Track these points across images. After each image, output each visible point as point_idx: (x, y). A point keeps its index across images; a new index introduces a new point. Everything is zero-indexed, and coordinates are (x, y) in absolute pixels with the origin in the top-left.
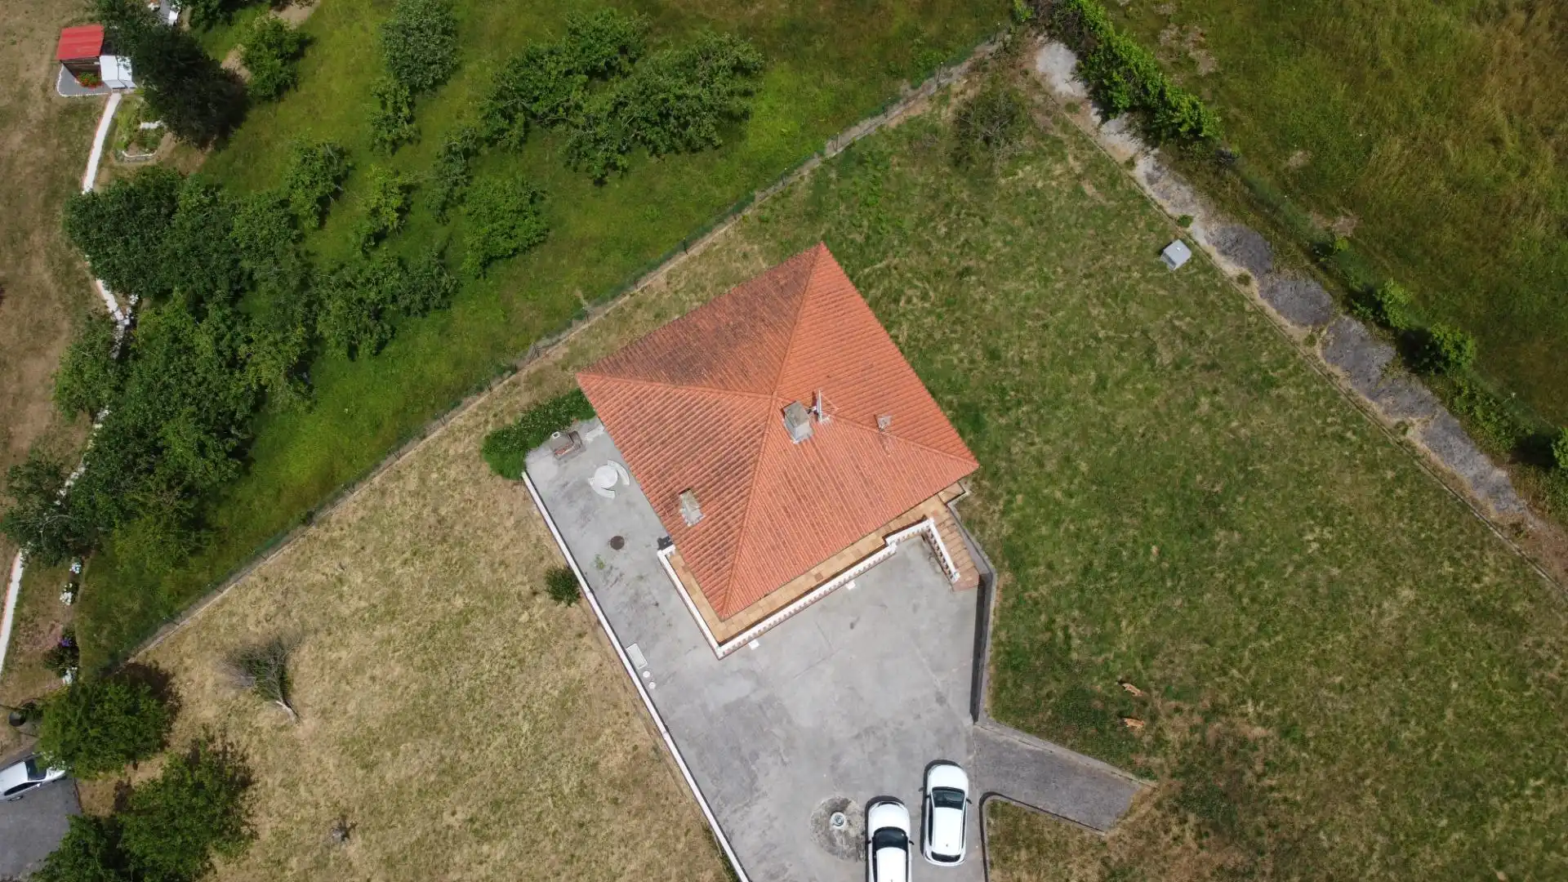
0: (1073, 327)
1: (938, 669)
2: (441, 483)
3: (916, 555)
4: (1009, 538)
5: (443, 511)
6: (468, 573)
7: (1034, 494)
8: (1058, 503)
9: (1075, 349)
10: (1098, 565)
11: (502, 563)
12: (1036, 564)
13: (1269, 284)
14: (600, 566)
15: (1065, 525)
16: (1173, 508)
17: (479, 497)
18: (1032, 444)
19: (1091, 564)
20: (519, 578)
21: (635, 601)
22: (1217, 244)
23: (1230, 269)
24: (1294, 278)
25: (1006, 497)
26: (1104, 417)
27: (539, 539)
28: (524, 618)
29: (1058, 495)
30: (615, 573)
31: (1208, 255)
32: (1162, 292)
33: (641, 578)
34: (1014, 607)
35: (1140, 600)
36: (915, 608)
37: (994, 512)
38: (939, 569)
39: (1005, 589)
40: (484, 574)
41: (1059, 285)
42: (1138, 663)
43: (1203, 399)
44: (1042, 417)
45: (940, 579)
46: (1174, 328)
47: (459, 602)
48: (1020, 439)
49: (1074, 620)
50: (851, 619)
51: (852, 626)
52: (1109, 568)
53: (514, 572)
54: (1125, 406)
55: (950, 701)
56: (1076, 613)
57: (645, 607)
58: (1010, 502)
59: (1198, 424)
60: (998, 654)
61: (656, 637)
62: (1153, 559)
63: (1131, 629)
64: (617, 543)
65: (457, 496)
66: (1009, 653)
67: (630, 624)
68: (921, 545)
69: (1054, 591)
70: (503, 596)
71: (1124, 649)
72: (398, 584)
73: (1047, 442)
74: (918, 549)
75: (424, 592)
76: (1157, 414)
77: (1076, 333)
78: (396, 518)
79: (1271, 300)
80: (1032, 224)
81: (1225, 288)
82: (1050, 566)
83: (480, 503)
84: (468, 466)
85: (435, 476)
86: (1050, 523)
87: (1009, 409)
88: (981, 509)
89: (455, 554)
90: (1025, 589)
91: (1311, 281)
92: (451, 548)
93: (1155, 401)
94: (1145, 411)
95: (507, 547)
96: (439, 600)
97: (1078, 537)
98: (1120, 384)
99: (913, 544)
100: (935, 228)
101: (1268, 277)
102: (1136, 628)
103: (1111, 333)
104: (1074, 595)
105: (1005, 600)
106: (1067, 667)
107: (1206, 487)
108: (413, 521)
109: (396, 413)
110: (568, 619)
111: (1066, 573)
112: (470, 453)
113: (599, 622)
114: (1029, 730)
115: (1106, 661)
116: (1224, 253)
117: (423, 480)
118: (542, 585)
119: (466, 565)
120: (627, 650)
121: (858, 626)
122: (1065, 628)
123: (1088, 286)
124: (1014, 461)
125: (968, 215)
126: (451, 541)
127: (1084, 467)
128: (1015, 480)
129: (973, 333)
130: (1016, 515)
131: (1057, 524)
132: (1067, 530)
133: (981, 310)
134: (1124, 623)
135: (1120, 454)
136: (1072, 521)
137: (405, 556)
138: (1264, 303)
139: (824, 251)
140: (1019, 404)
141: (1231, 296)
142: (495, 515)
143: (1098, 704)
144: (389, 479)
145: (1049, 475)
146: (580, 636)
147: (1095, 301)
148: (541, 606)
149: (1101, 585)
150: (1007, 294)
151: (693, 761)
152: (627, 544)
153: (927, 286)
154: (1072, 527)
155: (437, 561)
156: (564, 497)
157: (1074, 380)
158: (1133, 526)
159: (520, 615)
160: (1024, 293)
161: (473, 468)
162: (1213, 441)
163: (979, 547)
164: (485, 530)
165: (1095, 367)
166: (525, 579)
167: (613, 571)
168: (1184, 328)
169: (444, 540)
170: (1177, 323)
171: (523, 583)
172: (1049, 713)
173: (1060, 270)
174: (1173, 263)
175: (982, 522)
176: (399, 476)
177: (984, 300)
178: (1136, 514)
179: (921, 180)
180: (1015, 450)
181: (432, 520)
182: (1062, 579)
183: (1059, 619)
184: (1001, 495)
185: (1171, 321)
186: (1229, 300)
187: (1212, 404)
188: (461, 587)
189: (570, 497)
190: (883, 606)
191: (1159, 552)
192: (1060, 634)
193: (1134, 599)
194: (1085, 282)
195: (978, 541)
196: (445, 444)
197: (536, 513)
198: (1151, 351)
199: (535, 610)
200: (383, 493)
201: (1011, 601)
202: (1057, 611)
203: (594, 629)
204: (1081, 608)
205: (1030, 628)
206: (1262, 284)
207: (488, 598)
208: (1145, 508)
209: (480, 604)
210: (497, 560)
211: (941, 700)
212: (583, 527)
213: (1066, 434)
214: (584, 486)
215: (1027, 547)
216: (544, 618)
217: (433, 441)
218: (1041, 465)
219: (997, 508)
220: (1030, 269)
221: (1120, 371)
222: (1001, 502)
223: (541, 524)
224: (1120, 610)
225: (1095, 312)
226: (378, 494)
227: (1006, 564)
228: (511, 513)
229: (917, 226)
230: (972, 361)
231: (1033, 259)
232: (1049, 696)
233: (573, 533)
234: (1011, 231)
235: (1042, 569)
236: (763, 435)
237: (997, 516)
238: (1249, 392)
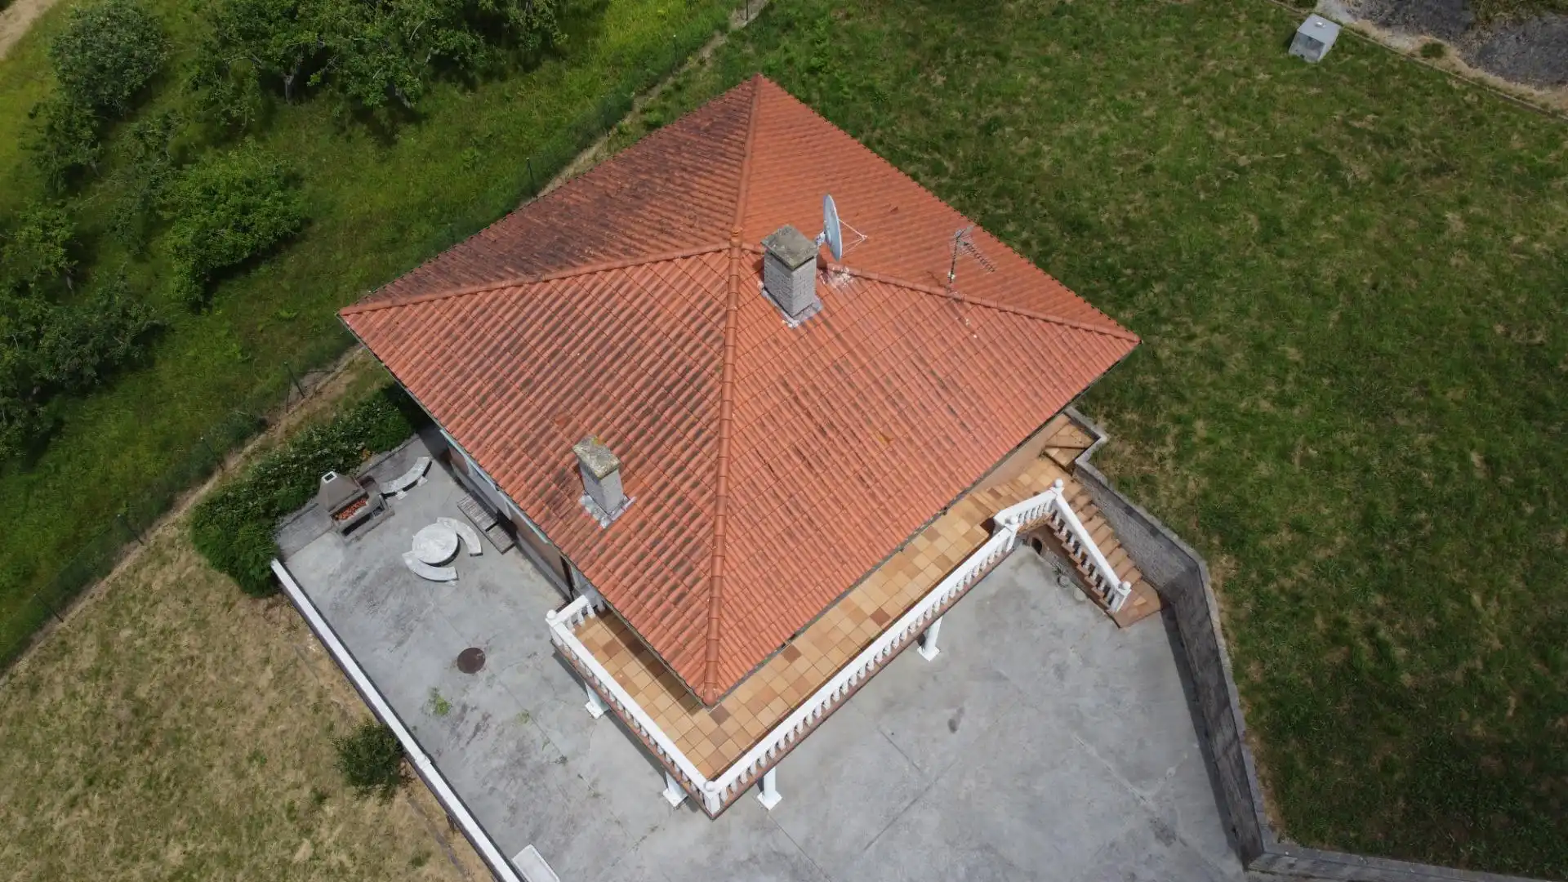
0: (1192, 160)
1: (1140, 774)
2: (139, 642)
3: (1032, 578)
4: (1205, 496)
5: (142, 692)
6: (191, 792)
7: (1221, 414)
8: (1270, 420)
9: (1207, 191)
10: (1388, 510)
11: (255, 756)
12: (1269, 530)
13: (1477, 45)
14: (442, 708)
15: (1298, 452)
16: (1479, 385)
17: (206, 647)
18: (1191, 337)
19: (1373, 505)
20: (290, 777)
21: (520, 763)
22: (1369, 15)
23: (1405, 43)
24: (1518, 21)
25: (1175, 430)
26: (1296, 273)
27: (321, 695)
28: (304, 851)
29: (1265, 405)
30: (474, 717)
31: (1363, 33)
32: (1314, 91)
33: (526, 715)
34: (1257, 616)
35: (1487, 550)
36: (1061, 671)
37: (1162, 458)
38: (1080, 595)
39: (1227, 587)
40: (222, 785)
41: (1150, 112)
42: (1536, 666)
43: (1449, 215)
44: (1190, 296)
45: (1089, 610)
46: (1353, 132)
47: (174, 855)
48: (1169, 335)
49: (1380, 613)
50: (950, 713)
51: (953, 727)
52: (1406, 507)
53: (278, 768)
54: (1325, 251)
55: (1181, 831)
56: (1378, 600)
57: (541, 770)
58: (1184, 435)
59: (1457, 252)
60: (1258, 709)
61: (571, 825)
62: (1479, 475)
63: (1493, 604)
64: (471, 661)
65: (168, 657)
66: (1278, 704)
67: (513, 809)
68: (1037, 562)
69: (1320, 571)
70: (256, 823)
71: (1496, 644)
72: (60, 848)
73: (1214, 330)
74: (1035, 570)
75: (107, 850)
76: (1384, 253)
77: (1202, 169)
78: (57, 725)
79: (1489, 66)
80: (1076, 48)
81: (1407, 66)
82: (1297, 527)
83: (210, 658)
84: (187, 602)
85: (126, 633)
86: (1271, 455)
87: (1131, 295)
88: (1136, 459)
89: (165, 765)
90: (1267, 578)
91: (1549, 16)
92: (160, 753)
93: (1371, 234)
94: (1361, 252)
95: (263, 724)
96: (136, 859)
97: (1330, 467)
98: (1303, 221)
99: (1021, 563)
100: (927, 79)
101: (1472, 35)
102: (1501, 602)
103: (1258, 157)
104: (1362, 570)
105: (1237, 604)
106: (1400, 702)
107: (1517, 338)
108: (87, 724)
109: (62, 547)
110: (390, 834)
111: (1332, 533)
112: (189, 578)
113: (454, 823)
114: (1372, 850)
115: (1470, 674)
116: (1386, 24)
117: (105, 646)
118: (334, 780)
119: (186, 778)
120: (514, 861)
121: (963, 724)
122: (1371, 632)
123: (1191, 107)
124: (1169, 370)
125: (974, 54)
126: (157, 740)
127: (1293, 354)
128: (1181, 399)
129: (1033, 201)
130: (1203, 455)
131: (1284, 454)
132: (1306, 460)
133: (1038, 168)
134: (1476, 599)
135: (1346, 320)
136: (1310, 441)
137: (73, 791)
138: (1479, 73)
139: (766, 83)
140: (1146, 284)
141: (1422, 77)
142: (237, 672)
143: (1490, 762)
144: (44, 661)
145: (1240, 378)
146: (418, 862)
147: (1212, 121)
148: (335, 821)
149: (1404, 541)
150: (1070, 140)
152: (490, 660)
153: (937, 156)
154: (1313, 452)
155: (134, 781)
156: (359, 599)
157: (1223, 231)
158: (1420, 429)
159: (294, 850)
160: (1096, 135)
161: (196, 602)
162: (1496, 270)
163: (1157, 523)
164: (219, 705)
165: (1252, 208)
166: (301, 775)
167: (469, 716)
168: (1371, 128)
169: (146, 741)
170: (1357, 124)
171: (298, 786)
172: (1401, 803)
173: (1143, 94)
174: (1320, 45)
175: (1145, 479)
176: (64, 649)
177: (1037, 154)
178: (1411, 409)
179: (886, 28)
180: (1164, 353)
181: (124, 713)
182: (1329, 543)
183: (1352, 617)
184: (1165, 427)
185: (1345, 124)
186: (1421, 83)
187: (1467, 219)
188: (179, 823)
189: (371, 599)
190: (999, 677)
191: (1487, 461)
192: (1364, 645)
193: (1477, 552)
194: (1186, 101)
195: (1150, 511)
196: (143, 575)
197: (314, 647)
198: (1332, 168)
199: (324, 831)
200: (35, 689)
201: (1248, 606)
202: (1342, 602)
203: (444, 841)
204: (1384, 590)
205: (1302, 648)
206: (1465, 48)
207: (230, 830)
208: (1429, 394)
209: (215, 848)
210: (246, 752)
211: (1165, 834)
212: (400, 643)
213: (1242, 311)
214: (396, 571)
215: (1244, 504)
216: (343, 844)
217: (123, 574)
218: (1219, 366)
219: (1165, 451)
220: (1093, 101)
221: (1294, 205)
222: (1169, 440)
223: (325, 664)
224: (1458, 577)
225: (1220, 135)
226: (25, 693)
227: (1216, 541)
228: (267, 661)
229: (899, 82)
230: (1045, 241)
231: (1095, 89)
232: (1387, 767)
233: (384, 657)
234: (1047, 62)
235: (1285, 536)
236: (726, 316)
237: (1169, 464)
238: (1517, 191)
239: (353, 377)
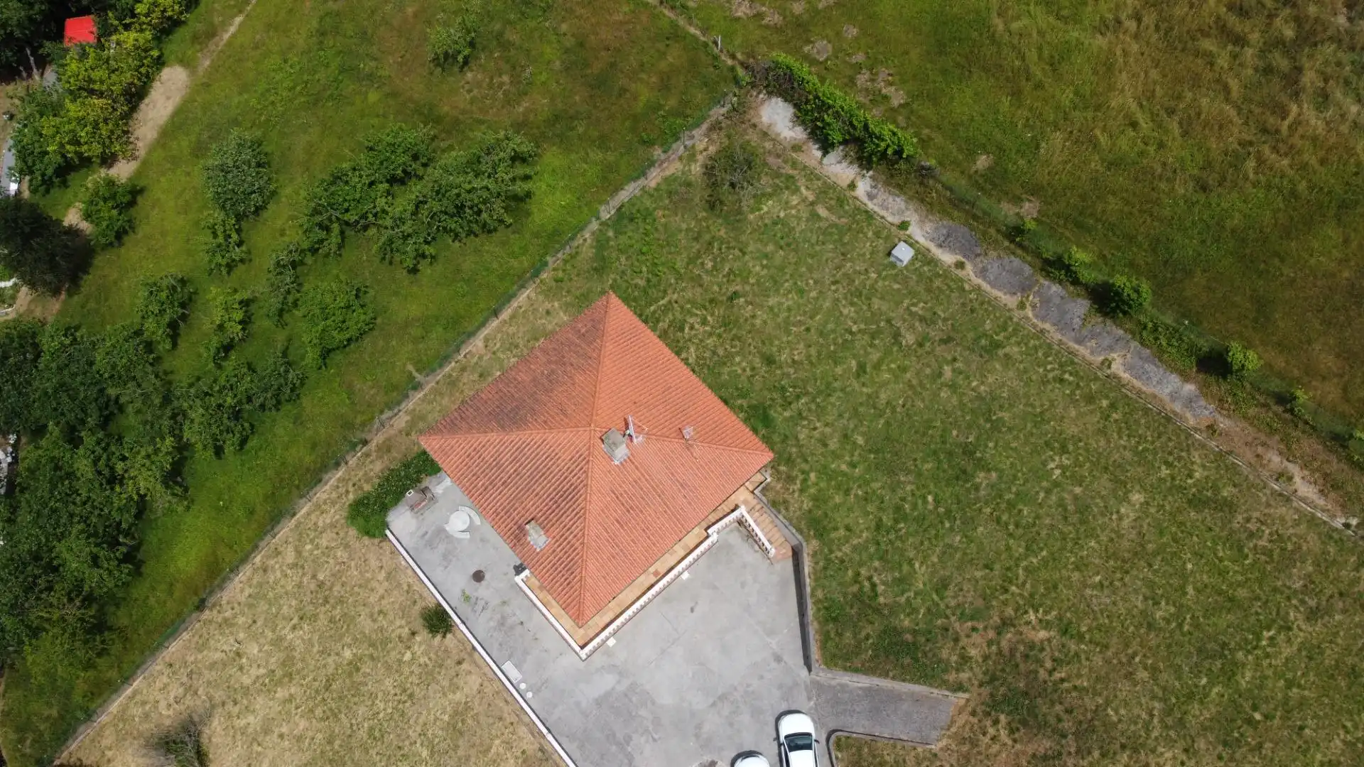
0: (830, 326)
1: (771, 633)
2: (316, 552)
3: (736, 539)
4: (810, 511)
5: (321, 577)
6: (351, 627)
7: (824, 471)
8: (844, 474)
9: (835, 344)
10: (887, 520)
11: (380, 612)
12: (836, 529)
13: (981, 265)
14: (467, 599)
15: (853, 492)
16: (940, 462)
17: (351, 558)
18: (815, 429)
19: (881, 520)
20: (398, 623)
21: (503, 624)
22: (932, 240)
23: (947, 258)
24: (999, 257)
25: (801, 477)
26: (869, 396)
27: (409, 586)
28: (408, 656)
29: (844, 467)
30: (481, 603)
31: (929, 250)
32: (896, 286)
33: (504, 603)
34: (825, 568)
35: (926, 543)
36: (743, 585)
37: (794, 491)
38: (757, 547)
39: (814, 555)
40: (365, 624)
41: (813, 294)
42: (935, 596)
43: (946, 368)
44: (818, 406)
45: (759, 555)
46: (912, 314)
47: (348, 654)
48: (803, 427)
49: (876, 570)
50: (692, 605)
51: (692, 610)
52: (896, 521)
53: (392, 618)
54: (885, 384)
55: (785, 658)
56: (876, 564)
57: (512, 628)
58: (805, 480)
59: (945, 389)
60: (819, 610)
61: (526, 652)
62: (930, 507)
63: (924, 568)
64: (478, 576)
65: (332, 561)
66: (826, 608)
67: (501, 645)
68: (739, 531)
69: (855, 548)
70: (385, 642)
71: (921, 586)
72: (291, 648)
73: (827, 425)
74: (736, 534)
75: (315, 650)
76: (911, 387)
77: (833, 331)
78: (279, 590)
79: (984, 278)
80: (781, 248)
81: (946, 275)
82: (848, 528)
83: (353, 564)
84: (337, 533)
85: (308, 547)
86: (841, 493)
87: (790, 403)
88: (782, 491)
89: (337, 612)
90: (831, 552)
91: (1012, 258)
92: (334, 607)
93: (908, 375)
94: (901, 386)
95: (382, 597)
96: (329, 655)
97: (866, 499)
98: (877, 366)
99: (731, 531)
100: (702, 264)
101: (978, 260)
102: (927, 568)
103: (862, 326)
104: (872, 550)
105: (817, 563)
106: (877, 611)
107: (962, 439)
108: (295, 590)
109: (266, 498)
110: (446, 651)
111: (862, 531)
112: (337, 521)
113: (474, 648)
114: (856, 671)
115: (908, 599)
116: (940, 246)
117: (299, 553)
118: (418, 624)
119: (348, 619)
120: (503, 667)
121: (697, 609)
122: (870, 578)
123: (835, 291)
124: (803, 446)
125: (728, 248)
126: (332, 601)
127: (860, 441)
128: (806, 461)
129: (750, 345)
130: (812, 491)
131: (847, 492)
132: (856, 495)
133: (753, 325)
134: (917, 565)
135: (888, 423)
136: (860, 486)
137: (293, 622)
138: (979, 281)
139: (614, 300)
140: (798, 397)
141: (952, 280)
142: (367, 571)
143: (909, 637)
144: (268, 557)
145: (833, 452)
146: (459, 663)
147: (844, 302)
148: (420, 644)
149: (892, 536)
150: (771, 309)
151: (576, 756)
152: (487, 576)
153: (705, 312)
154: (860, 493)
155: (323, 621)
156: (426, 545)
157: (839, 370)
158: (909, 482)
159: (403, 655)
160: (785, 306)
161: (342, 534)
162: (961, 401)
163: (787, 523)
164: (360, 586)
165: (854, 356)
166: (403, 622)
167: (479, 602)
168: (920, 312)
169: (326, 601)
170: (914, 309)
171: (401, 627)
172: (870, 652)
173: (811, 282)
174: (901, 261)
175: (785, 502)
176: (277, 553)
177: (753, 317)
178: (909, 472)
179: (684, 226)
180: (802, 436)
181: (313, 586)
182: (860, 537)
183: (863, 571)
184: (797, 476)
185: (908, 308)
186: (952, 284)
187: (954, 370)
188: (348, 640)
189: (430, 544)
190: (715, 588)
191: (934, 500)
192: (866, 584)
193: (922, 543)
194: (833, 288)
195: (785, 517)
196: (313, 517)
197: (403, 563)
198: (897, 335)
199: (416, 647)
200: (265, 571)
201: (821, 564)
202: (861, 564)
203: (471, 655)
204: (881, 559)
205: (840, 584)
206: (975, 266)
207: (372, 645)
208: (916, 466)
209: (366, 652)
210: (376, 610)
211: (778, 659)
212: (446, 567)
213: (840, 416)
214: (441, 533)
215: (826, 515)
216: (426, 653)
217: (302, 517)
218: (825, 445)
219: (795, 488)
220: (786, 284)
221: (875, 356)
222: (798, 482)
223: (409, 572)
224: (911, 554)
225: (845, 311)
226: (261, 572)
227: (812, 533)
228: (382, 567)
229: (688, 264)
230: (753, 369)
231: (788, 277)
232: (867, 638)
233: (438, 575)
234: (766, 256)
235: (842, 532)
236: (588, 462)
237: (796, 495)
238: (981, 356)
239: (408, 418)
